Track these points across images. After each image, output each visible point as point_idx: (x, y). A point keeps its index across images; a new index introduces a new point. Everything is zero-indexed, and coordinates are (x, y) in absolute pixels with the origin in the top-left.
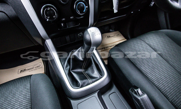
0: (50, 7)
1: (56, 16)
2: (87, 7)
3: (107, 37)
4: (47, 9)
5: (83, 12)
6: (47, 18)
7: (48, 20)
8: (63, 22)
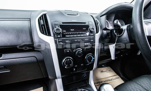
0: (69, 58)
1: (72, 64)
2: (94, 58)
3: (100, 72)
4: (67, 60)
5: (91, 62)
6: (66, 66)
7: (66, 67)
8: (75, 68)
